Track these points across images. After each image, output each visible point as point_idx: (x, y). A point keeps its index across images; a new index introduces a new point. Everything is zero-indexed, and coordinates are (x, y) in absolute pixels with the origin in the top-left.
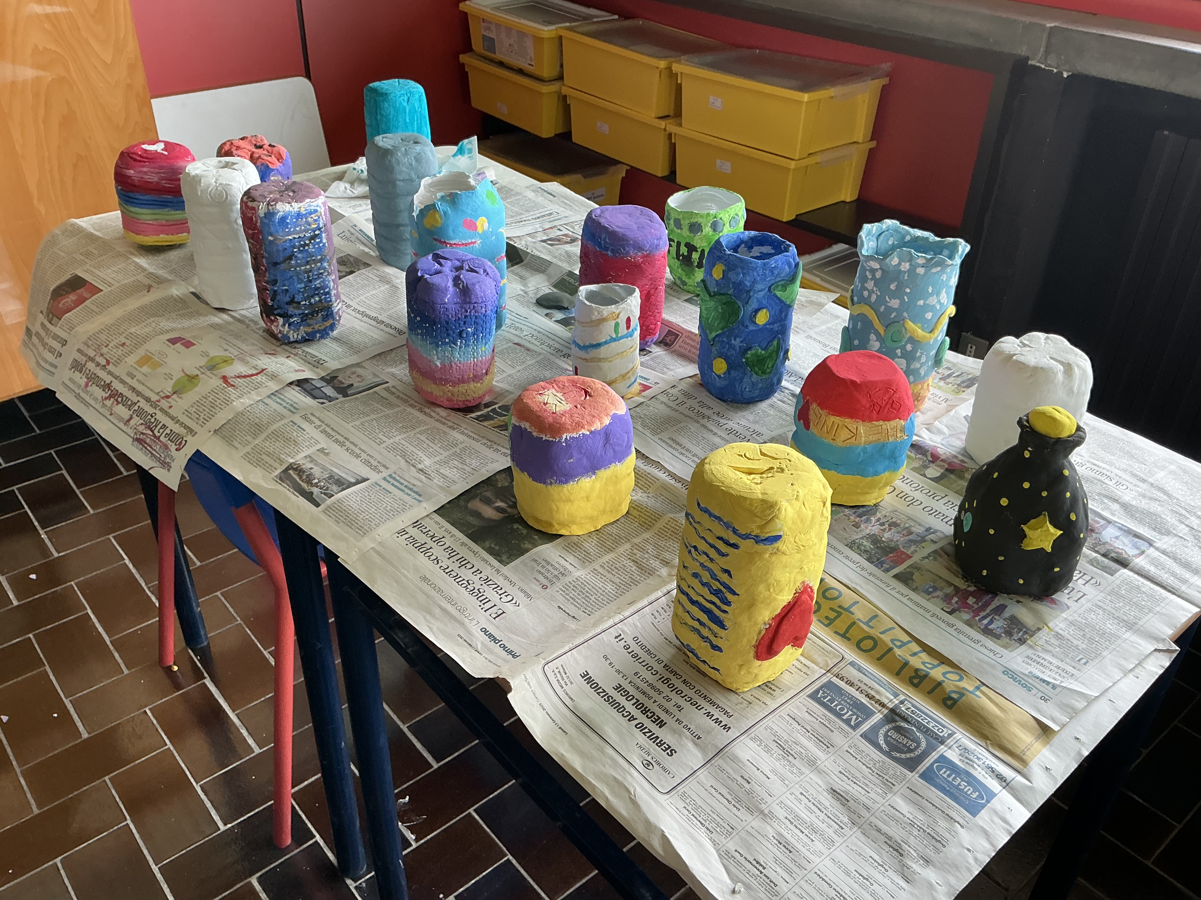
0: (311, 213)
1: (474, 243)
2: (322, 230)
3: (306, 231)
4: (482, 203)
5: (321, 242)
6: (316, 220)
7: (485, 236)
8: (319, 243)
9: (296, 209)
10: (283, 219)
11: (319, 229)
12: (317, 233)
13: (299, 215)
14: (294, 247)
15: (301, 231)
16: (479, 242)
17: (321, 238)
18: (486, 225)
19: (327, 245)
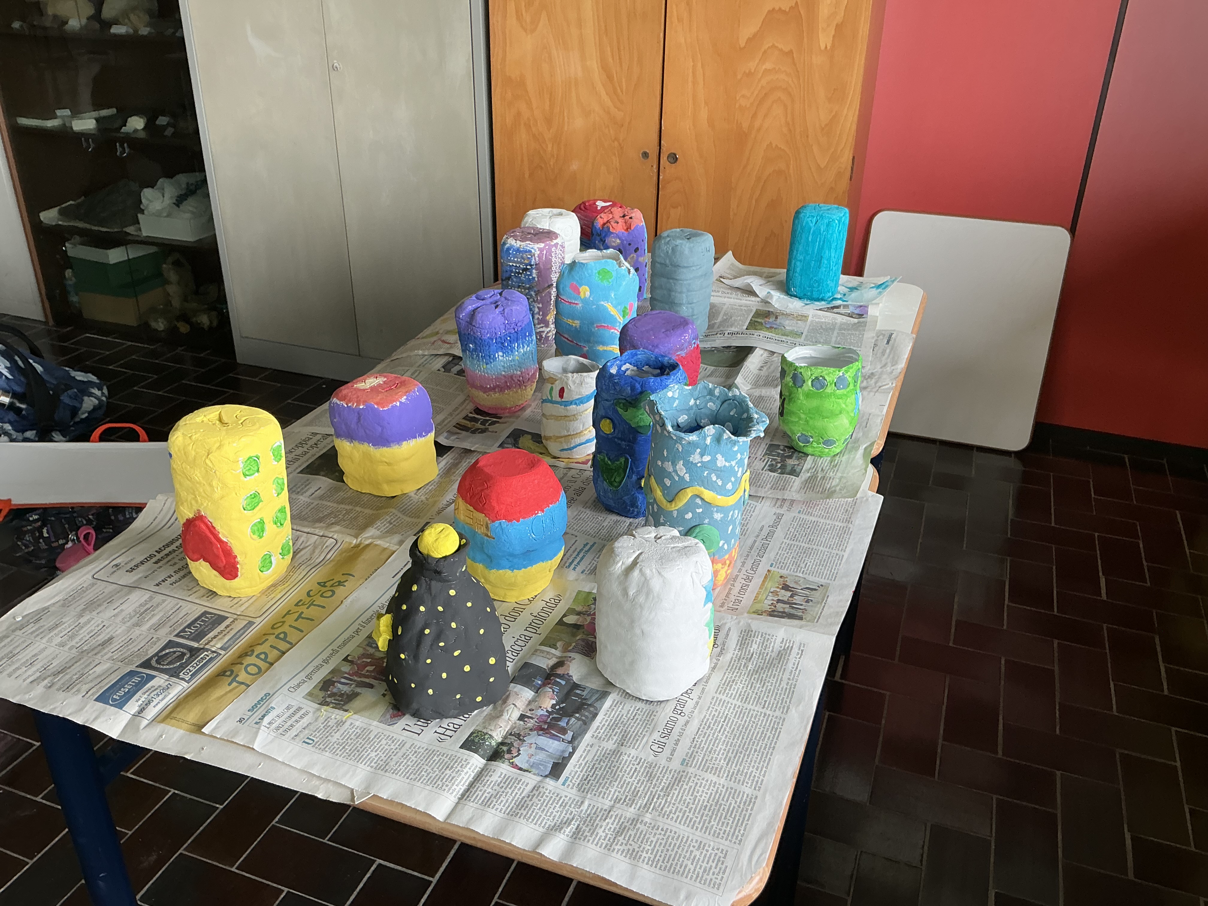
0: (526, 251)
1: (576, 304)
2: (534, 267)
3: (521, 263)
4: (590, 276)
5: (531, 275)
6: (529, 258)
7: (585, 301)
8: (529, 275)
9: (518, 246)
10: (508, 249)
11: (531, 265)
12: (528, 267)
13: (518, 250)
14: (512, 272)
15: (517, 262)
16: (580, 305)
17: (531, 272)
18: (588, 294)
19: (536, 279)
